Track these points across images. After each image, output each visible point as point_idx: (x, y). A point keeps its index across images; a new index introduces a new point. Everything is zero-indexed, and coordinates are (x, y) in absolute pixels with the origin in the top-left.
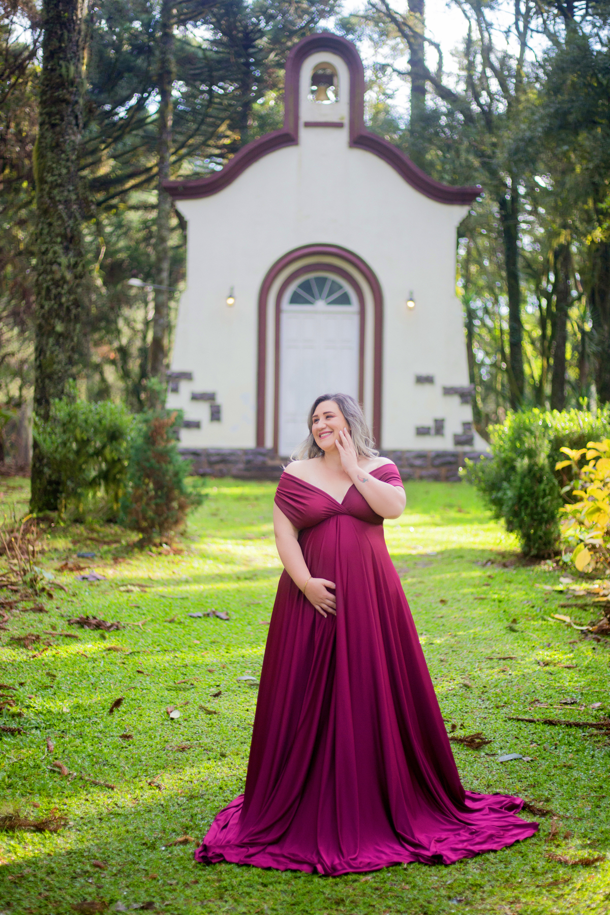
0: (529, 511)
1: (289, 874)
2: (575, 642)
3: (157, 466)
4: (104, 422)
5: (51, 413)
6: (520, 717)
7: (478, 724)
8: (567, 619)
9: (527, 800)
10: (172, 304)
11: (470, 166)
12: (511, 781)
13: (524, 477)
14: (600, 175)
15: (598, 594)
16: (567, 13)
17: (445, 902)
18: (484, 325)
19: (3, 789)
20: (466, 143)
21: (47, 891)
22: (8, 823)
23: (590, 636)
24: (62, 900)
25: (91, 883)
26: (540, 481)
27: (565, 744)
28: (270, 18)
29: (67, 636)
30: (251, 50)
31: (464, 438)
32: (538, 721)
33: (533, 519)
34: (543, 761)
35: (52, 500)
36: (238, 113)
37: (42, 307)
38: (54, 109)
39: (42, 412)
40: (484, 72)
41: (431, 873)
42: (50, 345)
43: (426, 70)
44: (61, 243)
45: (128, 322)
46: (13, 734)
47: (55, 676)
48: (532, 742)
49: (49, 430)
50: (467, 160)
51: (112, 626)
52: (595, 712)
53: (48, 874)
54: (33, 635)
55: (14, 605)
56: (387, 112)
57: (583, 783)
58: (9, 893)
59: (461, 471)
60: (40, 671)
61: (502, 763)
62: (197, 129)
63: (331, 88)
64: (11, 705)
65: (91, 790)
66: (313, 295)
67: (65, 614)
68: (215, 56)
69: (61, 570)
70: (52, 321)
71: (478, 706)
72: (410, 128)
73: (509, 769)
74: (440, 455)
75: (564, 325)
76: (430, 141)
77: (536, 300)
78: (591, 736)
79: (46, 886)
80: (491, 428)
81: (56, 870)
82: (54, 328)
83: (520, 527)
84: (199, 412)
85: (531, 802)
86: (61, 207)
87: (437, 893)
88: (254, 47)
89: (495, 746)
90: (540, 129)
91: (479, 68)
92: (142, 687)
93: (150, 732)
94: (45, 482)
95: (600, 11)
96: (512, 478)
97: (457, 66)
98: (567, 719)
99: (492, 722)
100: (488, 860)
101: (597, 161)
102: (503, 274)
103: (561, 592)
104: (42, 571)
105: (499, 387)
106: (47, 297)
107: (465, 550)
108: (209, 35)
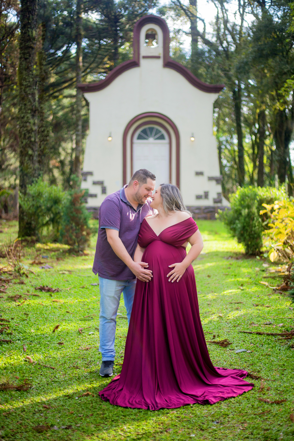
0: (248, 233)
1: (137, 410)
2: (270, 294)
3: (76, 215)
4: (52, 195)
5: (27, 192)
6: (245, 331)
7: (225, 335)
8: (267, 284)
9: (249, 372)
10: (84, 141)
11: (219, 76)
12: (241, 362)
13: (245, 218)
14: (279, 78)
15: (281, 271)
16: (262, 4)
17: (211, 423)
18: (226, 148)
19: (2, 370)
20: (217, 65)
21: (21, 420)
22: (3, 387)
23: (277, 291)
24: (28, 424)
25: (42, 416)
26: (253, 219)
27: (267, 344)
28: (126, 9)
29: (34, 295)
30: (118, 24)
31: (218, 200)
32: (254, 333)
33: (250, 238)
34: (256, 353)
35: (28, 232)
36: (112, 53)
37: (22, 143)
38: (26, 51)
39: (23, 191)
40: (224, 32)
41: (204, 409)
42: (26, 160)
43: (198, 32)
44: (31, 113)
45: (64, 149)
46: (7, 343)
47: (28, 315)
48: (251, 343)
49: (26, 199)
50: (218, 73)
51: (55, 290)
52: (280, 328)
53: (22, 412)
54: (18, 295)
55: (10, 281)
56: (181, 51)
57: (275, 363)
58: (3, 422)
59: (217, 215)
60: (21, 312)
61: (237, 353)
62: (94, 61)
63: (154, 40)
64: (7, 329)
65: (44, 370)
66: (147, 135)
67: (33, 285)
68: (101, 27)
69: (32, 264)
70: (27, 149)
71: (226, 326)
72: (191, 58)
73: (240, 357)
74: (207, 208)
75: (263, 147)
76: (200, 64)
77: (250, 136)
78: (279, 339)
79: (21, 418)
80: (230, 195)
81: (26, 410)
82: (28, 152)
83: (244, 241)
84: (96, 190)
85: (251, 373)
86: (30, 96)
87: (207, 419)
88: (119, 22)
89: (234, 345)
90: (251, 58)
91: (222, 30)
92: (69, 319)
93: (72, 341)
94: (25, 223)
95: (277, 4)
96: (240, 218)
97: (212, 30)
98: (267, 332)
99: (232, 334)
100: (231, 402)
101: (277, 72)
102: (235, 125)
103: (263, 271)
104: (23, 264)
105: (233, 176)
106: (24, 138)
107: (219, 252)
108: (99, 17)
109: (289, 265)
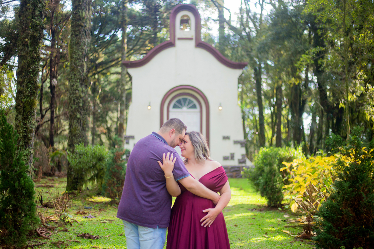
0: (270, 188)
2: (292, 242)
3: (117, 171)
4: (96, 153)
5: (75, 151)
8: (288, 232)
11: (242, 56)
13: (268, 174)
14: (294, 56)
15: (300, 221)
18: (249, 118)
20: (240, 47)
23: (298, 239)
26: (274, 176)
29: (76, 242)
30: (157, 13)
31: (242, 161)
33: (272, 192)
35: (75, 186)
36: (152, 37)
37: (72, 108)
38: (77, 29)
39: (71, 150)
40: (247, 20)
42: (75, 123)
43: (225, 19)
44: (79, 82)
45: (110, 118)
49: (74, 157)
50: (241, 54)
51: (95, 237)
54: (61, 241)
55: (55, 229)
59: (242, 173)
62: (137, 44)
63: (188, 25)
66: (181, 105)
67: (76, 233)
68: (143, 15)
69: (77, 214)
70: (76, 113)
72: (219, 41)
74: (233, 167)
75: (280, 117)
76: (227, 46)
77: (269, 108)
82: (76, 116)
83: (267, 195)
86: (79, 68)
88: (158, 11)
90: (270, 40)
91: (245, 18)
94: (72, 178)
96: (263, 175)
97: (237, 18)
101: (292, 51)
102: (256, 98)
103: (285, 221)
104: (68, 214)
105: (255, 142)
106: (74, 104)
107: (244, 205)
108: (141, 7)
109: (307, 216)
